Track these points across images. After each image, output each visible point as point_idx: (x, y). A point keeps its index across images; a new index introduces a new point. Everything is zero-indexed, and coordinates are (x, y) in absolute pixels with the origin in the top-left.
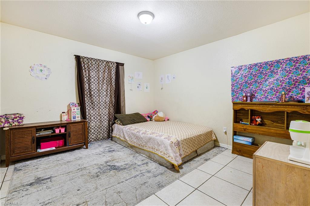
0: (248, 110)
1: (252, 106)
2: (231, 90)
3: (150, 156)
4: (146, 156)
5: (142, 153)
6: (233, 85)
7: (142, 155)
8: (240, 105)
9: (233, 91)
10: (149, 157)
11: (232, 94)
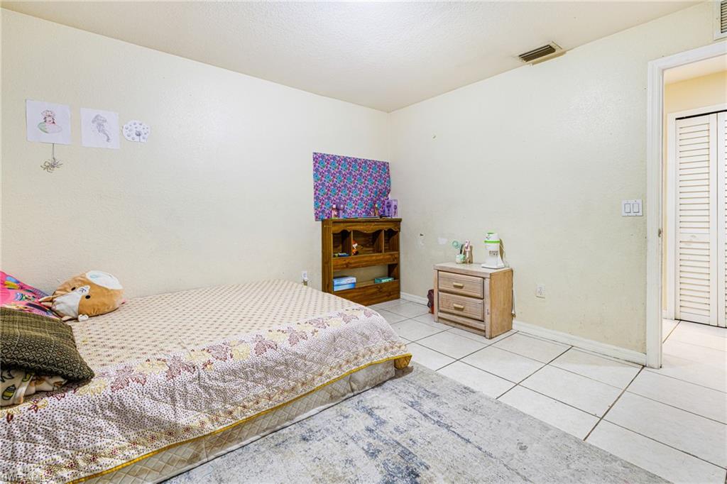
0: (350, 232)
1: (355, 225)
2: (313, 196)
3: (335, 393)
4: (321, 405)
5: (296, 415)
6: (316, 188)
7: (306, 415)
8: (342, 224)
9: (317, 198)
10: (332, 398)
11: (316, 204)
